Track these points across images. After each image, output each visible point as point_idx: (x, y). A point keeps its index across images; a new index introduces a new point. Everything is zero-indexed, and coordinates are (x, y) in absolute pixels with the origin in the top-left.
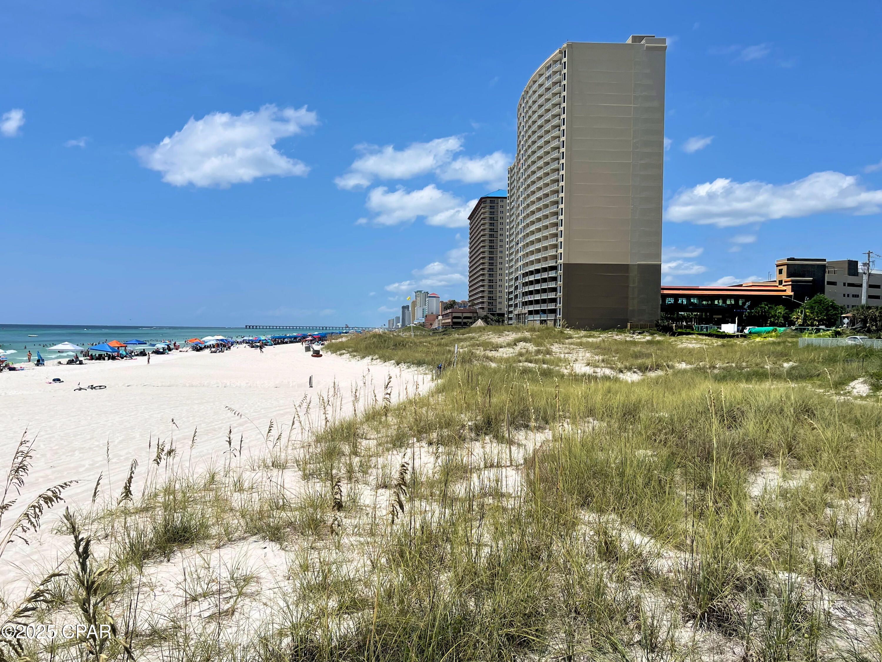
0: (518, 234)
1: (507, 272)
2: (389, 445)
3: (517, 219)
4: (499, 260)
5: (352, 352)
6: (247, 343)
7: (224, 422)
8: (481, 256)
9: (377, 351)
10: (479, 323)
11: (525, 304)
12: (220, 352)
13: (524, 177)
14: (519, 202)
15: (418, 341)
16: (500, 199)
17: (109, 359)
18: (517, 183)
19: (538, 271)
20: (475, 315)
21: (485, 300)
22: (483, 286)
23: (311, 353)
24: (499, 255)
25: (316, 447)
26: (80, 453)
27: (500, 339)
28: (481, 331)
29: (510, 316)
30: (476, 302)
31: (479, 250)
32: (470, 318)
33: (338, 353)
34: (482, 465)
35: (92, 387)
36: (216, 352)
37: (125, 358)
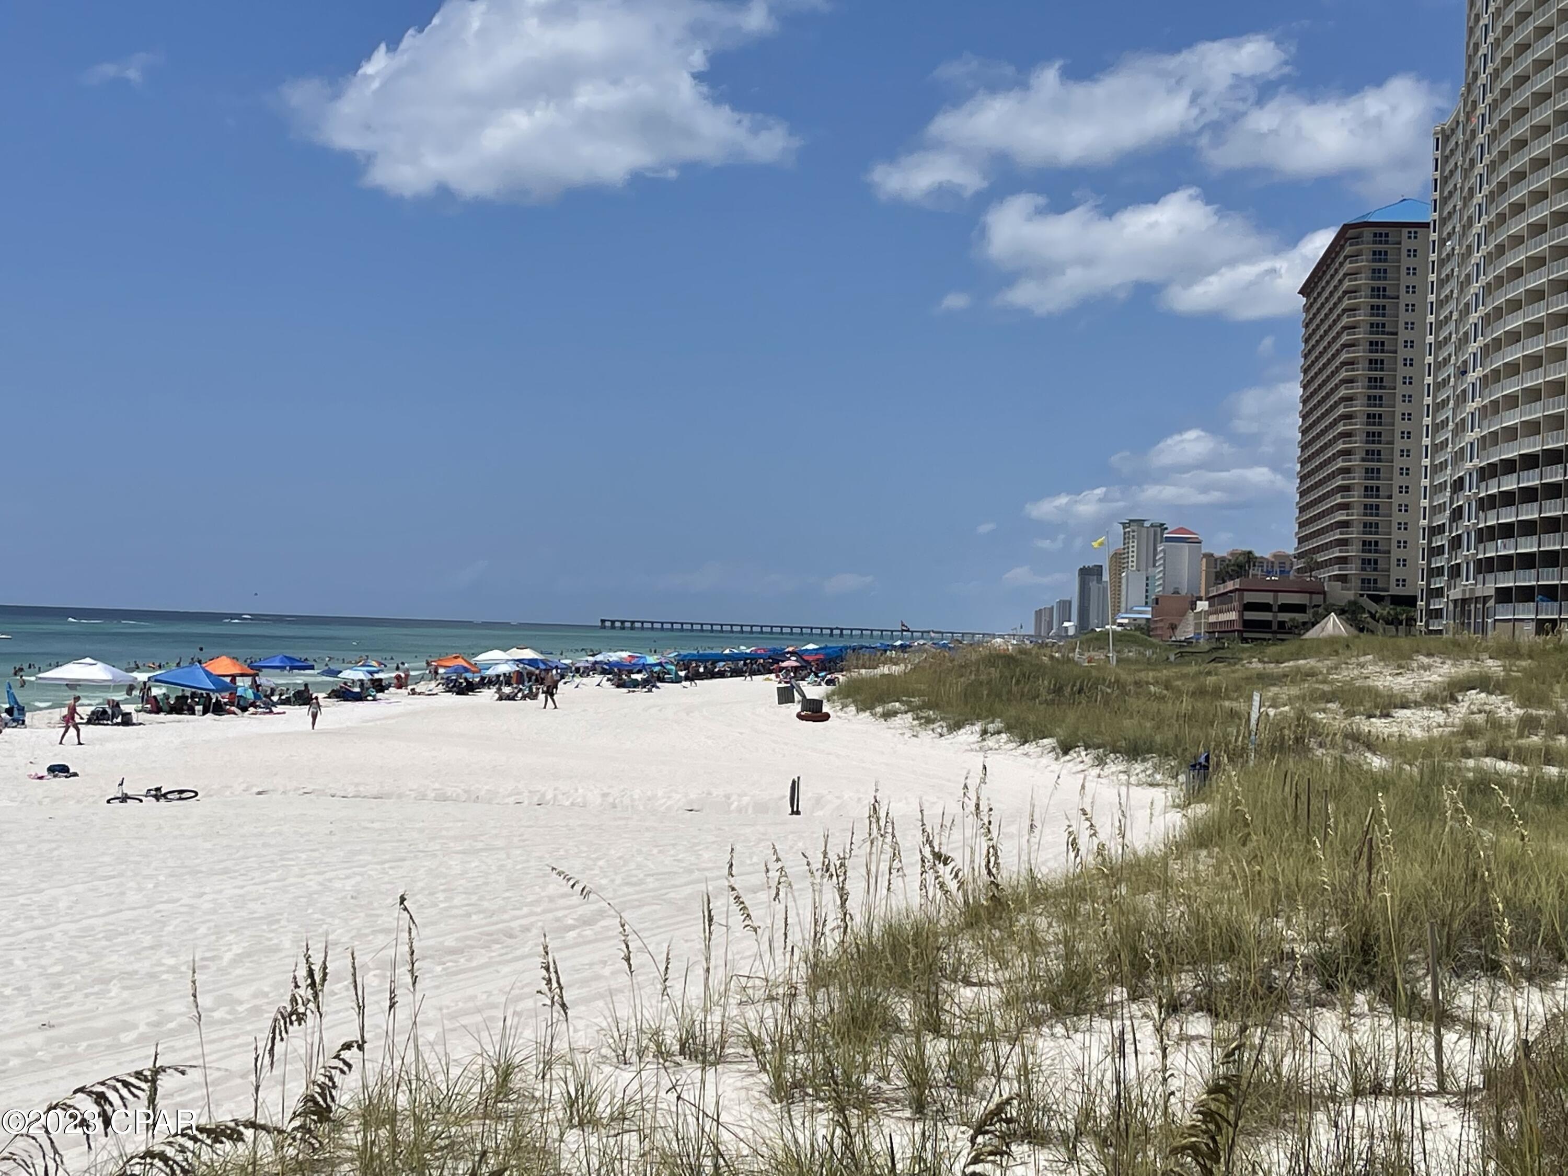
0: (1464, 340)
1: (1426, 462)
2: (1040, 1007)
3: (1462, 291)
4: (1401, 426)
5: (921, 708)
6: (604, 672)
7: (539, 910)
8: (1341, 410)
9: (998, 706)
10: (1330, 625)
11: (1486, 566)
12: (524, 697)
13: (1487, 159)
14: (1471, 238)
15: (1130, 679)
16: (1405, 231)
17: (205, 712)
18: (1466, 177)
19: (1530, 462)
20: (1317, 599)
21: (1353, 552)
22: (1345, 506)
23: (796, 708)
24: (1401, 407)
25: (813, 1001)
26: (125, 988)
27: (1400, 679)
28: (1337, 653)
29: (1436, 605)
30: (1321, 558)
31: (1333, 391)
32: (1300, 608)
33: (879, 710)
34: (1345, 1085)
35: (158, 795)
36: (513, 699)
37: (252, 710)
